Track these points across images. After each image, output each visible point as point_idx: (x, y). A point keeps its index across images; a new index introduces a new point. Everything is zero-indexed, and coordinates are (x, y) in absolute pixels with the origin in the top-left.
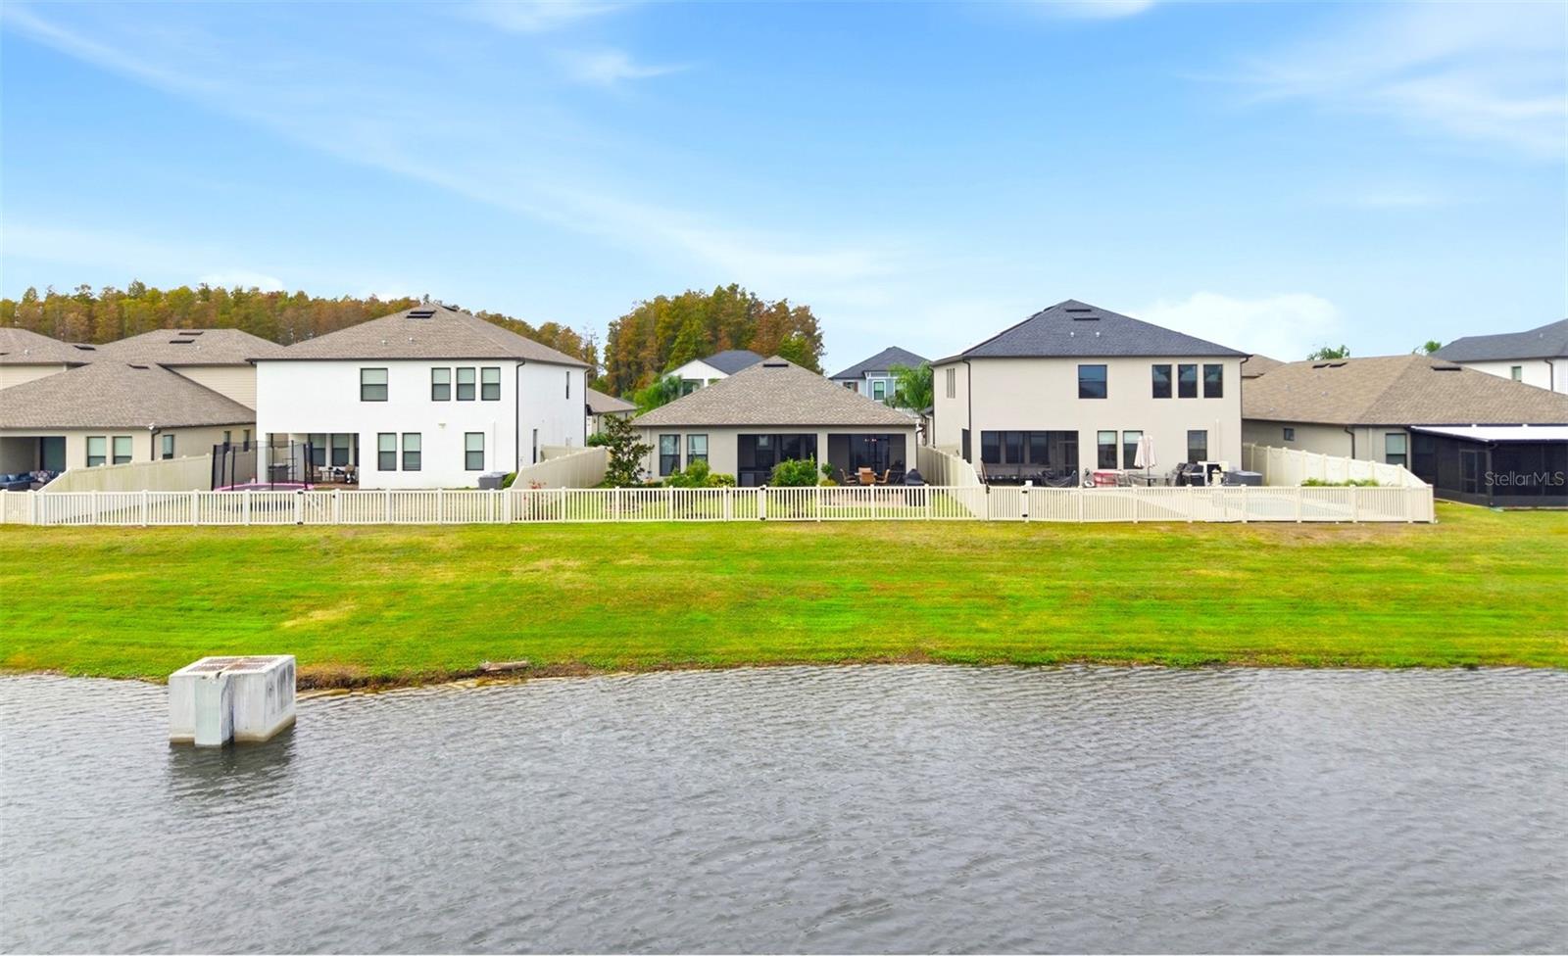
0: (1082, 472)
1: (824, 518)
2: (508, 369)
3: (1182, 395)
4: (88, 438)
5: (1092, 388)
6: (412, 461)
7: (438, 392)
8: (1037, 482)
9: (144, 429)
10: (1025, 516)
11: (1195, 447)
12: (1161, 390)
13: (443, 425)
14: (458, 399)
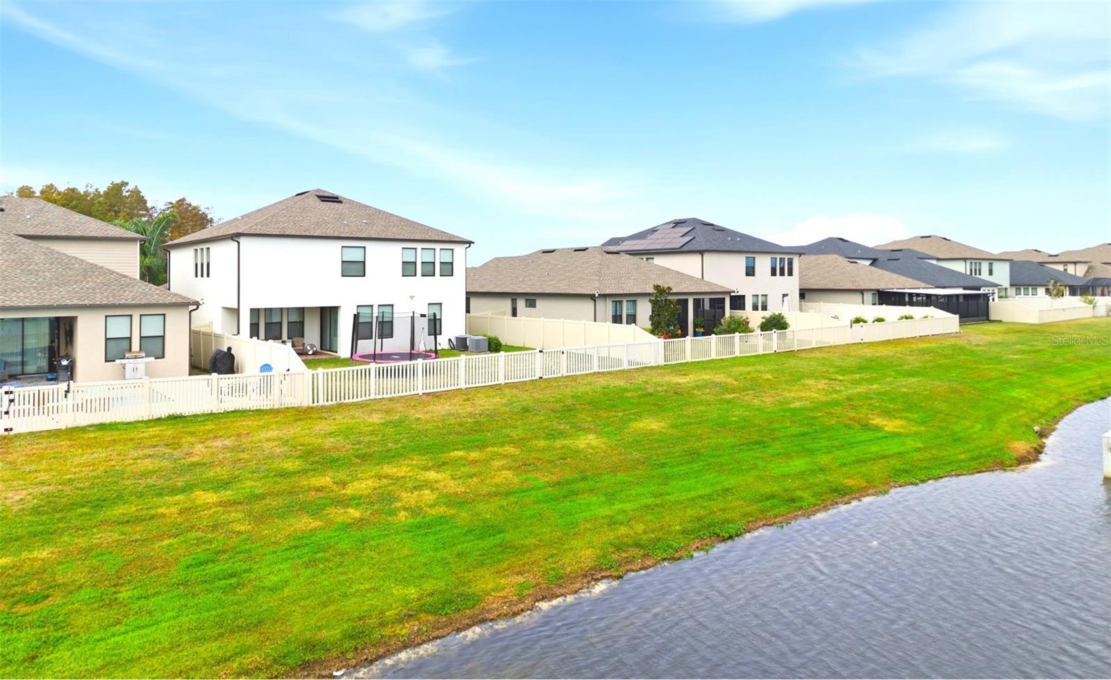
4: (106, 316)
7: (409, 269)
13: (412, 297)
14: (422, 275)
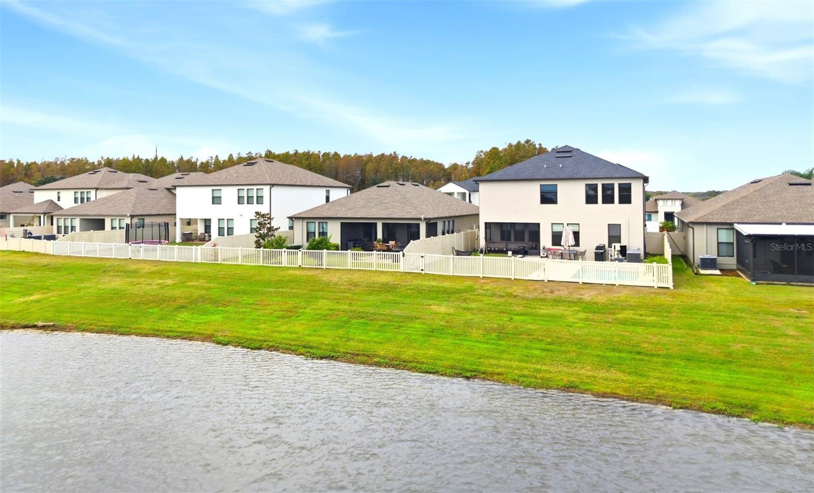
0: (541, 248)
1: (327, 267)
2: (266, 189)
3: (604, 202)
4: (112, 219)
5: (548, 197)
6: (230, 231)
7: (240, 200)
8: (515, 253)
9: (126, 216)
10: (422, 270)
11: (614, 234)
12: (591, 199)
13: (242, 215)
14: (248, 203)
